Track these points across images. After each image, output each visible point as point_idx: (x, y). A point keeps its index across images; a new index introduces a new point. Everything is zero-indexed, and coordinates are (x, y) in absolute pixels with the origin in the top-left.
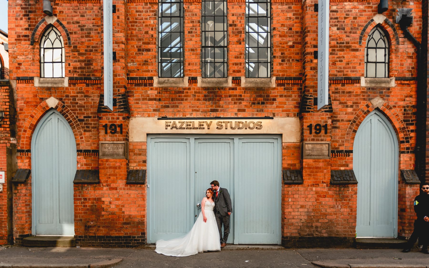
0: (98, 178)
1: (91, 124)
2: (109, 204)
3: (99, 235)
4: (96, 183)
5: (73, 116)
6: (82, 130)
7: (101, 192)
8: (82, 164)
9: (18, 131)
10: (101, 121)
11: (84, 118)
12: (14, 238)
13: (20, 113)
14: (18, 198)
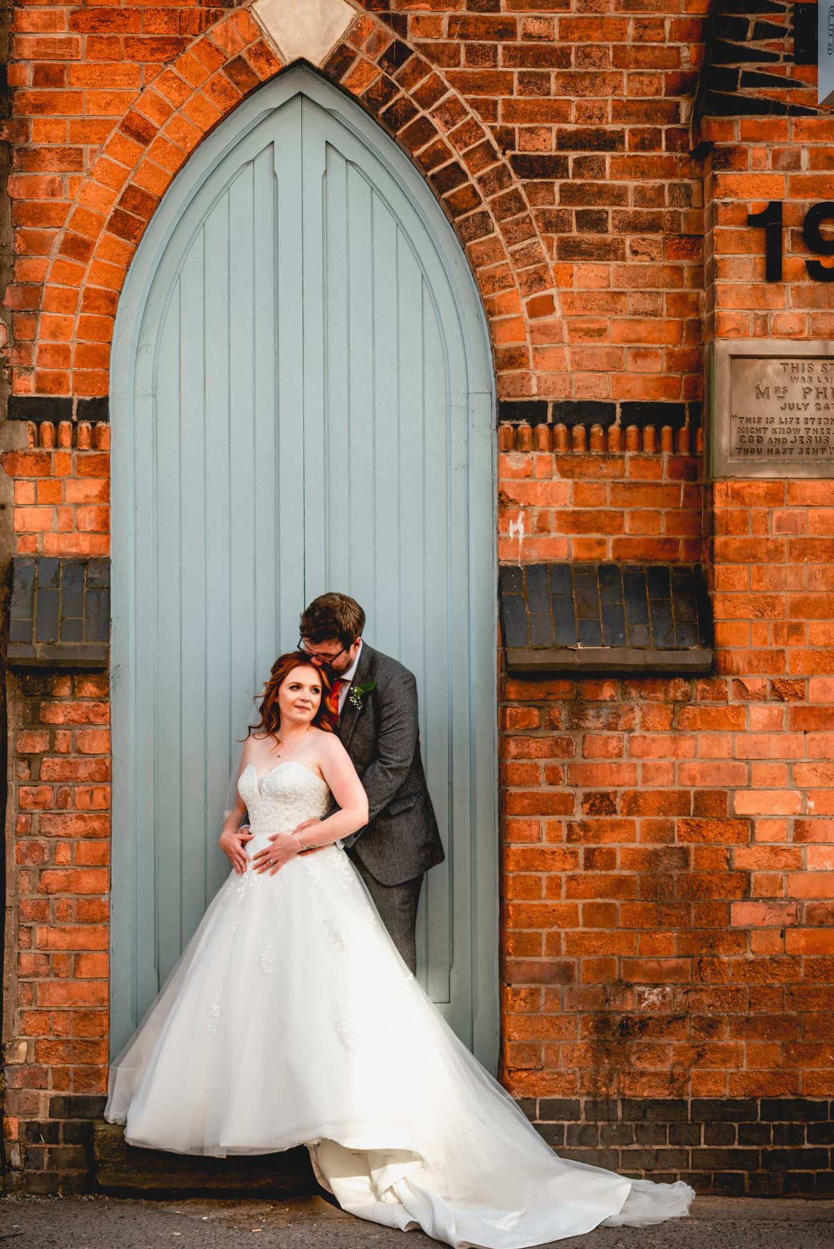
0: (705, 631)
1: (618, 196)
2: (789, 844)
3: (709, 1090)
4: (689, 674)
5: (473, 127)
6: (544, 248)
7: (724, 744)
8: (542, 517)
9: (19, 245)
10: (728, 177)
11: (561, 146)
12: (14, 1125)
13: (40, 108)
14: (49, 796)
